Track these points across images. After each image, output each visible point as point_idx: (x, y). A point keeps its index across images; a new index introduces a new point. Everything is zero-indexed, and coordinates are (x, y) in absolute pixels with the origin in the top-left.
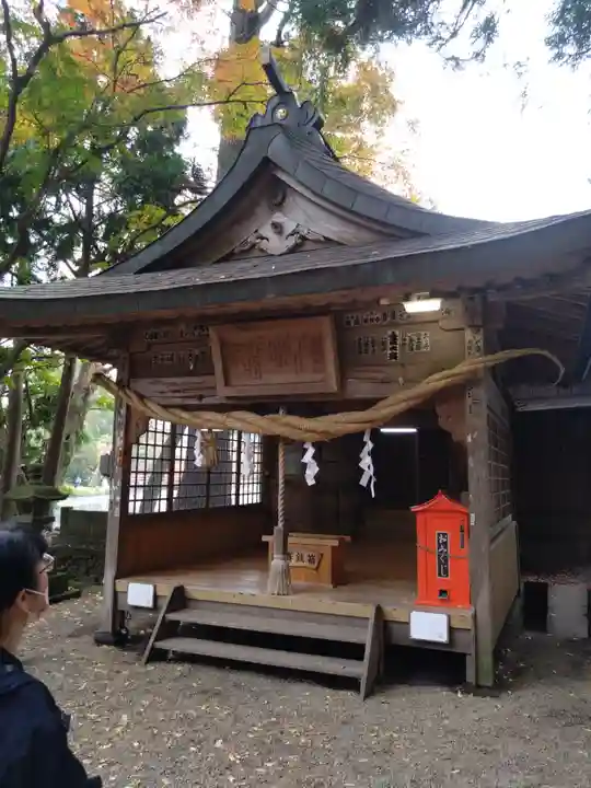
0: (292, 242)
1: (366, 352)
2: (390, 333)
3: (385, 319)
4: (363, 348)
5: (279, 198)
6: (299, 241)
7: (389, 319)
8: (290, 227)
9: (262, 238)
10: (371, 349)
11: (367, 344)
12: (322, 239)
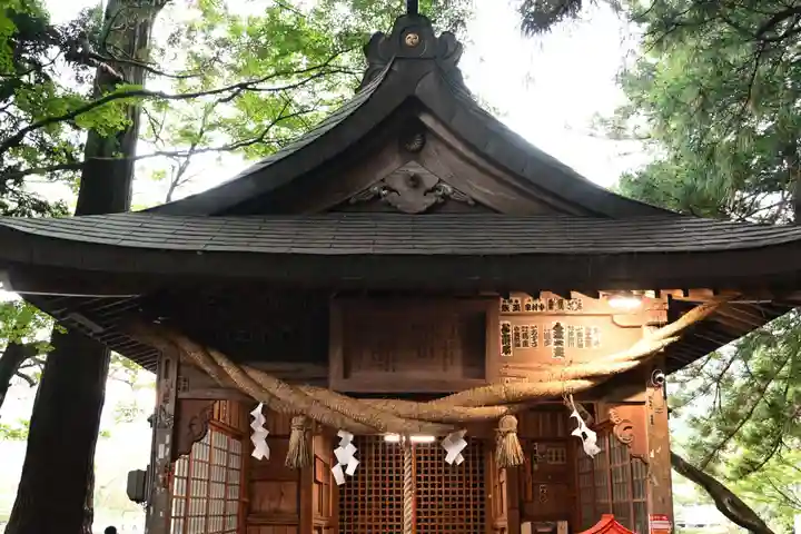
0: (431, 200)
1: (526, 344)
2: (554, 324)
3: (551, 308)
4: (522, 340)
5: (415, 145)
6: (440, 200)
7: (555, 307)
8: (430, 182)
9: (391, 190)
10: (530, 341)
11: (525, 336)
12: (471, 202)
